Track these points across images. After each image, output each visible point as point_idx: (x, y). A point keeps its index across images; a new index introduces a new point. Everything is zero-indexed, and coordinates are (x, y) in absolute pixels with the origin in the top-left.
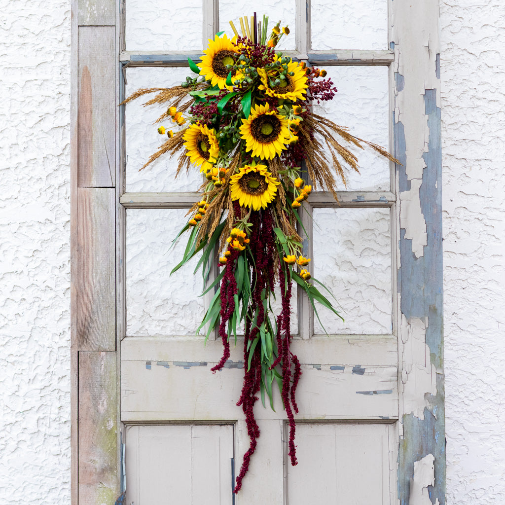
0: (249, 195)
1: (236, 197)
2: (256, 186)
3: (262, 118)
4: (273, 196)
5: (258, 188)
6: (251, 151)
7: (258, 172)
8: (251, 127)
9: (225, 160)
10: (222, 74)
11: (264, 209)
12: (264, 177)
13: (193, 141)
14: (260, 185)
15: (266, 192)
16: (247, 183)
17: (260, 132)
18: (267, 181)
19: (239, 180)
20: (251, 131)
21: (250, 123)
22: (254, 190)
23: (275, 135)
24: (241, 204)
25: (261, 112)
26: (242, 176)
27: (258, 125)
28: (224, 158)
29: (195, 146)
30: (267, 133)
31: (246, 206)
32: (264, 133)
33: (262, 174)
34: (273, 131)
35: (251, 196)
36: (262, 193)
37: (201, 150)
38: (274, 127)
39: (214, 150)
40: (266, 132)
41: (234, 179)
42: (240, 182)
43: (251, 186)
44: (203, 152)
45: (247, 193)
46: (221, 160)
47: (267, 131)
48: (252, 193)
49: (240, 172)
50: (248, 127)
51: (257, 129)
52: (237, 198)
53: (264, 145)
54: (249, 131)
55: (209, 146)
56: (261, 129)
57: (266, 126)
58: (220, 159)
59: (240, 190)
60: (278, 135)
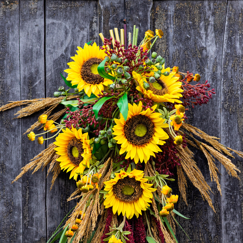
0: (122, 203)
1: (109, 204)
2: (130, 193)
3: (135, 118)
4: (149, 203)
5: (132, 195)
6: (125, 153)
7: (134, 178)
8: (124, 128)
9: (97, 168)
10: (89, 80)
11: (138, 217)
12: (139, 183)
13: (65, 146)
14: (135, 191)
15: (140, 199)
16: (121, 189)
17: (133, 133)
18: (142, 186)
19: (114, 185)
20: (125, 133)
21: (123, 124)
22: (128, 197)
23: (149, 136)
24: (114, 212)
25: (134, 112)
26: (117, 182)
27: (132, 126)
28: (95, 166)
29: (66, 151)
30: (141, 135)
31: (119, 214)
32: (138, 135)
33: (137, 179)
34: (147, 132)
35: (125, 204)
36: (136, 200)
37: (72, 156)
38: (148, 129)
39: (87, 155)
40: (139, 134)
41: (108, 185)
42: (115, 188)
43: (125, 193)
44: (74, 158)
45: (121, 201)
46: (93, 168)
47: (140, 132)
48: (126, 200)
49: (115, 176)
50: (122, 128)
51: (130, 130)
52: (111, 206)
53: (138, 147)
54: (122, 133)
55: (82, 151)
56: (135, 130)
57: (140, 128)
58: (91, 166)
59: (114, 197)
60: (152, 137)
